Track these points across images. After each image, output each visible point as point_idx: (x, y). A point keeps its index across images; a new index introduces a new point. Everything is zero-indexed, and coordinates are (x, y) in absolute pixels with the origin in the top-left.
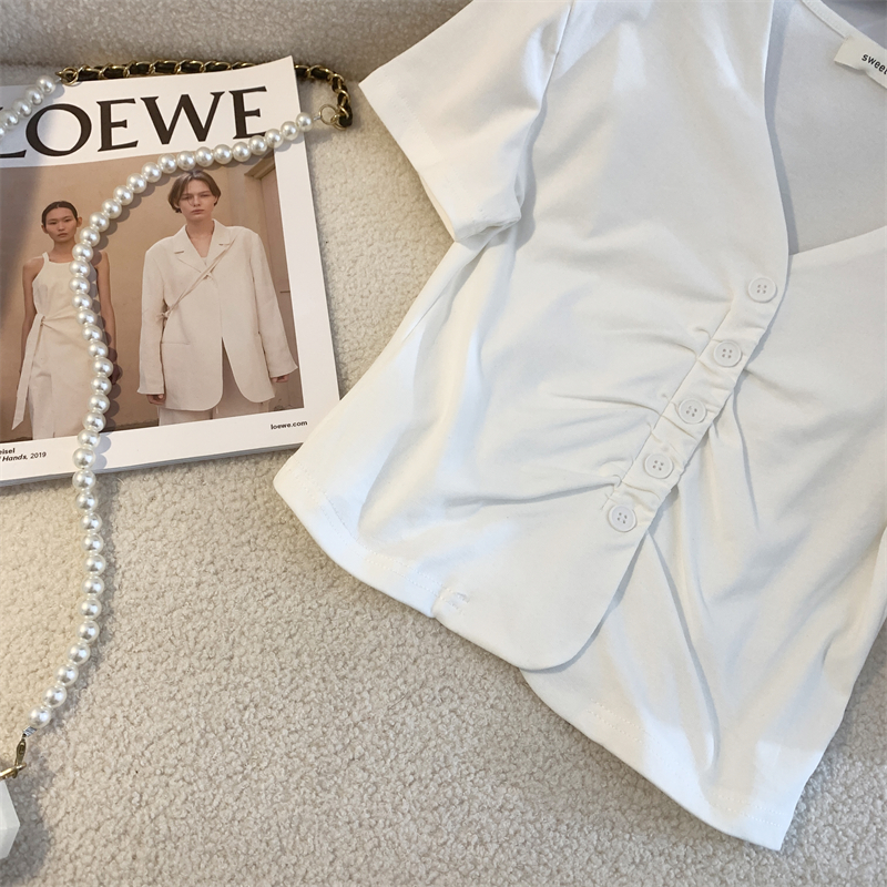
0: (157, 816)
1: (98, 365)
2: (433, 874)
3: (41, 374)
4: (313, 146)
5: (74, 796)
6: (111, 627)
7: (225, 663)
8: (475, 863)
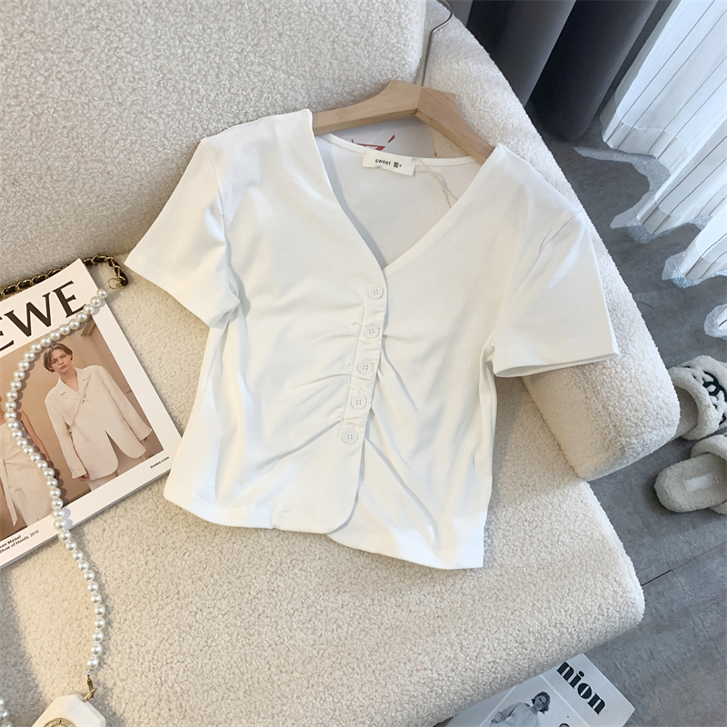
0: (173, 685)
1: (46, 473)
2: (321, 652)
3: (16, 491)
4: (112, 304)
5: (127, 694)
6: (110, 604)
7: (177, 596)
8: (340, 638)
